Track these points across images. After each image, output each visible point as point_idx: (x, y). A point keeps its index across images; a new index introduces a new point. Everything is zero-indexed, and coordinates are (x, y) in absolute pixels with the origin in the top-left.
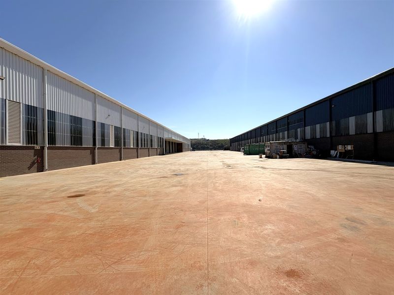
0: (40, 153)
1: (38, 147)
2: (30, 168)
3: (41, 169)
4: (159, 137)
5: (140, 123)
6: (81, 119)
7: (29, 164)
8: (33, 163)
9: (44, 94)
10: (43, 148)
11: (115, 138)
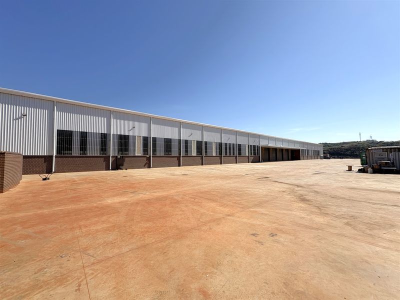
0: (149, 159)
1: (148, 156)
2: (144, 166)
3: (149, 167)
4: (253, 144)
5: (223, 135)
6: (171, 139)
7: (144, 164)
8: (146, 164)
9: (151, 130)
10: (150, 156)
11: (197, 149)
